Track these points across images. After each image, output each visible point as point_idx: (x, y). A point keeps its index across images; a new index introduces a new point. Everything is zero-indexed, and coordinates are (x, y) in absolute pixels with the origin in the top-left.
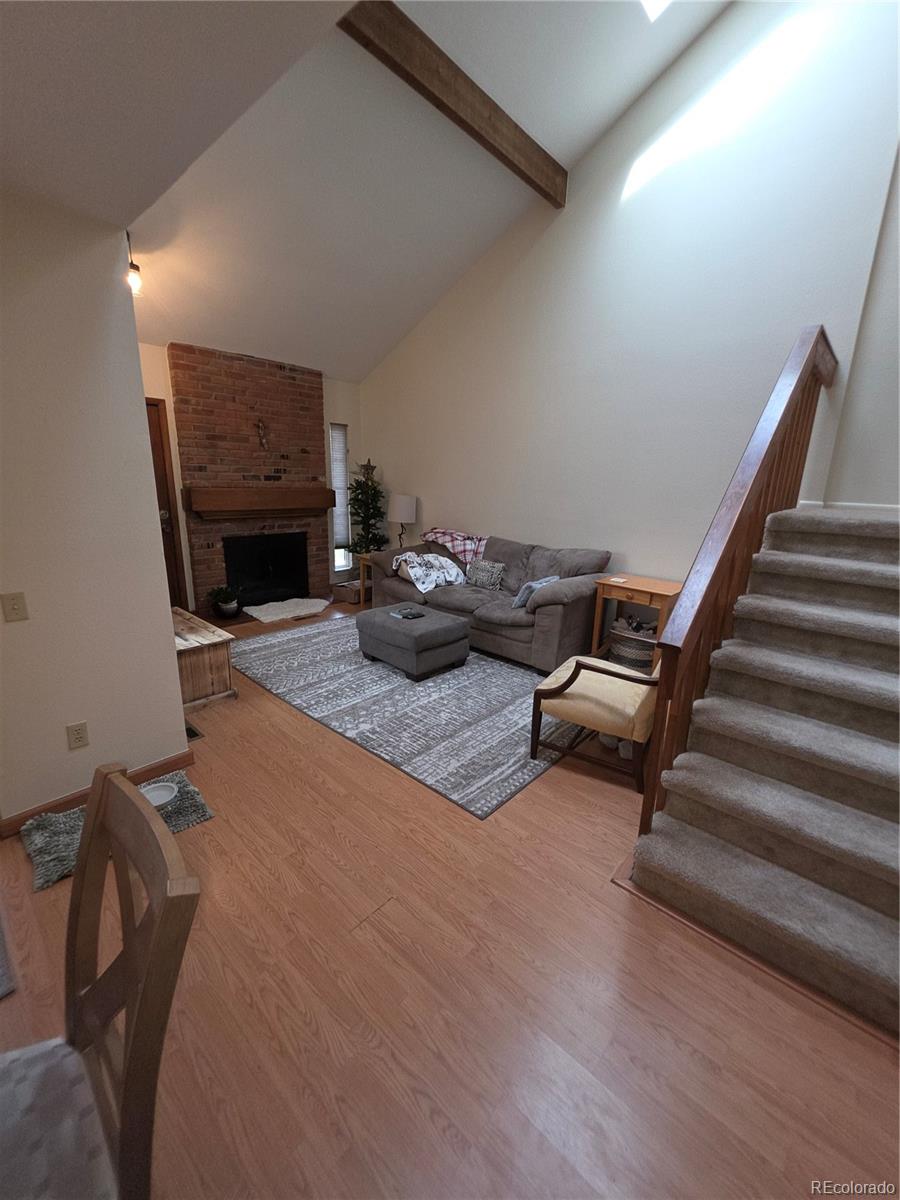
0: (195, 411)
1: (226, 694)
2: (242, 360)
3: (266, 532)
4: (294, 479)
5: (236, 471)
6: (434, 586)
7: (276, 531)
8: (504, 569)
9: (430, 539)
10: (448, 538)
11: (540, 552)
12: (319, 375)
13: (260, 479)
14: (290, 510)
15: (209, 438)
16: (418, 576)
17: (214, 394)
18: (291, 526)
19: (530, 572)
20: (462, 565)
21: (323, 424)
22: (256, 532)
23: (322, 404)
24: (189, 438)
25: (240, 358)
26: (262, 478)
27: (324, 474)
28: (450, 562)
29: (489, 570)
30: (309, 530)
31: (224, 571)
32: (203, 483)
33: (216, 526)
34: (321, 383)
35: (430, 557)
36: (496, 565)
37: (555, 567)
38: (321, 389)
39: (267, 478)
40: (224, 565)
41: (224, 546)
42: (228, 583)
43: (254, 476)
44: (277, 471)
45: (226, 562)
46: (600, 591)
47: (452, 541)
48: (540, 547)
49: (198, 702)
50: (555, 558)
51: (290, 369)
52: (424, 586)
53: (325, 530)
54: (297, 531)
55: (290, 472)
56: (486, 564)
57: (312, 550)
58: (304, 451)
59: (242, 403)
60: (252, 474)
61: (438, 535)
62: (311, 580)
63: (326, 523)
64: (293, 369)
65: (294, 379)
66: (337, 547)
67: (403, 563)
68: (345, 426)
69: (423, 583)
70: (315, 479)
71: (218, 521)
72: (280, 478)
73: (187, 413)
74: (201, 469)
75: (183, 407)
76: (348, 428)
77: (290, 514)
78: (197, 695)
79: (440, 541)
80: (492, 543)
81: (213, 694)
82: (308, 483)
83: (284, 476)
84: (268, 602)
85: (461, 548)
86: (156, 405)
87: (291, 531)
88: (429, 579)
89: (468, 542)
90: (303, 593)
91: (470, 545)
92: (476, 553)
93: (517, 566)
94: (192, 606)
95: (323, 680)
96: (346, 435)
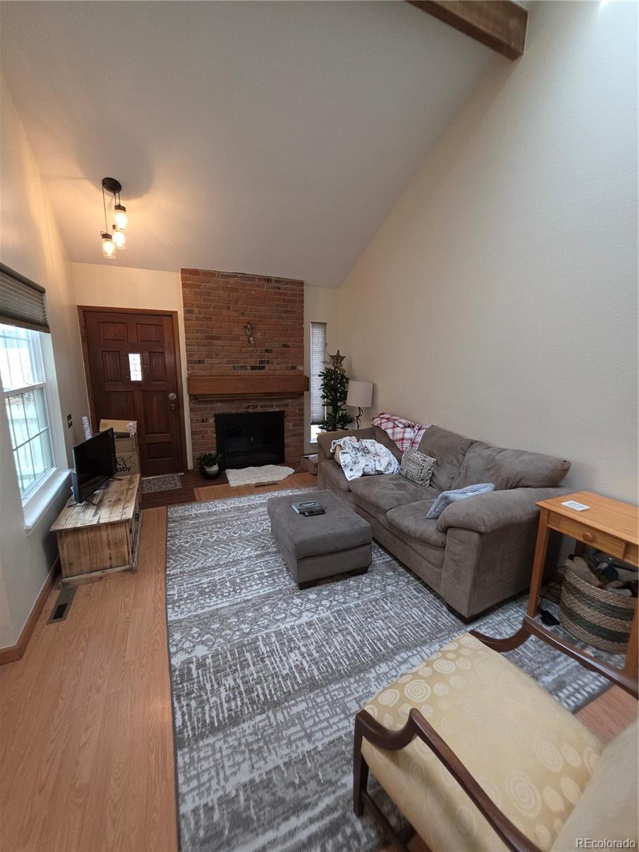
0: (197, 318)
1: (123, 568)
2: (237, 277)
3: (250, 411)
4: (276, 368)
5: (228, 363)
6: (360, 474)
7: (259, 410)
8: (436, 463)
9: (376, 425)
10: (391, 424)
11: (478, 449)
12: (301, 284)
13: (246, 369)
14: (270, 394)
15: (207, 338)
16: (346, 463)
17: (213, 304)
18: (272, 406)
19: (463, 472)
20: (398, 453)
21: (303, 324)
22: (242, 410)
23: (303, 307)
24: (192, 339)
25: (234, 275)
26: (249, 368)
27: (302, 364)
28: (385, 449)
29: (420, 463)
30: (287, 409)
31: (215, 441)
32: (201, 372)
33: (209, 406)
34: (303, 289)
35: (368, 443)
36: (429, 458)
37: (492, 472)
38: (303, 295)
39: (253, 368)
40: (215, 435)
41: (215, 421)
42: (217, 450)
43: (242, 366)
44: (262, 362)
45: (216, 433)
46: (543, 517)
47: (394, 427)
48: (481, 443)
49: (93, 574)
50: (493, 460)
51: (276, 281)
52: (351, 473)
53: (302, 410)
54: (277, 410)
55: (272, 363)
56: (418, 456)
57: (289, 425)
58: (285, 346)
59: (234, 310)
60: (240, 365)
61: (384, 420)
62: (287, 450)
63: (302, 404)
64: (278, 281)
65: (279, 288)
66: (313, 423)
67: (338, 448)
68: (325, 324)
69: (351, 470)
70: (294, 368)
71: (211, 402)
72: (263, 368)
73: (192, 320)
74: (200, 362)
75: (189, 316)
76: (327, 326)
77: (270, 396)
78: (95, 567)
79: (383, 427)
80: (432, 432)
81: (111, 567)
82: (288, 372)
83: (267, 367)
84: (248, 467)
85: (399, 436)
86: (171, 316)
87: (272, 410)
88: (356, 467)
89: (408, 430)
90: (280, 461)
91: (409, 434)
92: (413, 442)
93: (450, 463)
94: (190, 466)
95: (218, 565)
96: (325, 331)
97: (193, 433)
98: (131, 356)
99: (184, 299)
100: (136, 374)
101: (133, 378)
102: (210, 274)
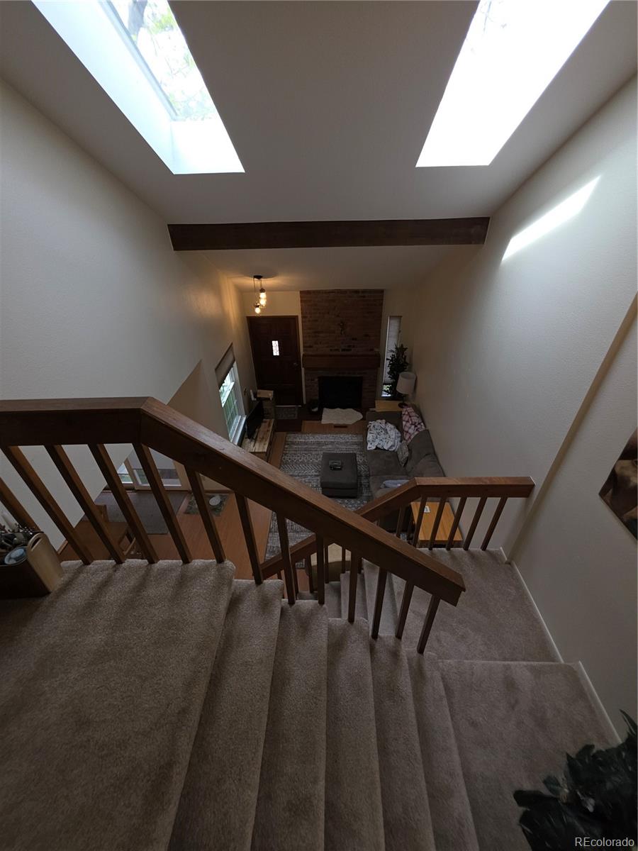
0: (309, 321)
3: (341, 375)
4: (359, 350)
5: (327, 347)
6: (375, 447)
7: (346, 375)
12: (382, 291)
13: (339, 351)
15: (315, 332)
17: (319, 311)
18: (355, 374)
22: (335, 375)
23: (381, 308)
25: (333, 292)
26: (341, 350)
27: (378, 347)
28: (397, 434)
30: (364, 376)
31: (318, 392)
32: (311, 353)
33: (315, 372)
34: (383, 296)
35: (389, 427)
39: (343, 350)
40: (318, 388)
41: (319, 381)
42: (319, 397)
44: (349, 346)
47: (408, 421)
51: (362, 292)
52: (370, 446)
53: (377, 376)
54: (358, 376)
55: (357, 347)
57: (366, 385)
58: (367, 335)
59: (332, 314)
60: (335, 348)
61: (406, 413)
62: (363, 400)
63: (376, 373)
64: (364, 291)
65: (364, 297)
66: (385, 384)
68: (400, 317)
70: (372, 350)
71: (316, 370)
72: (350, 350)
75: (305, 319)
76: (402, 318)
79: (403, 418)
82: (367, 352)
83: (353, 349)
85: (407, 428)
86: (294, 319)
87: (355, 376)
88: (375, 441)
94: (305, 402)
95: (298, 476)
96: (400, 322)
97: (306, 386)
98: (273, 342)
99: (302, 309)
100: (276, 352)
101: (275, 354)
102: (318, 292)
